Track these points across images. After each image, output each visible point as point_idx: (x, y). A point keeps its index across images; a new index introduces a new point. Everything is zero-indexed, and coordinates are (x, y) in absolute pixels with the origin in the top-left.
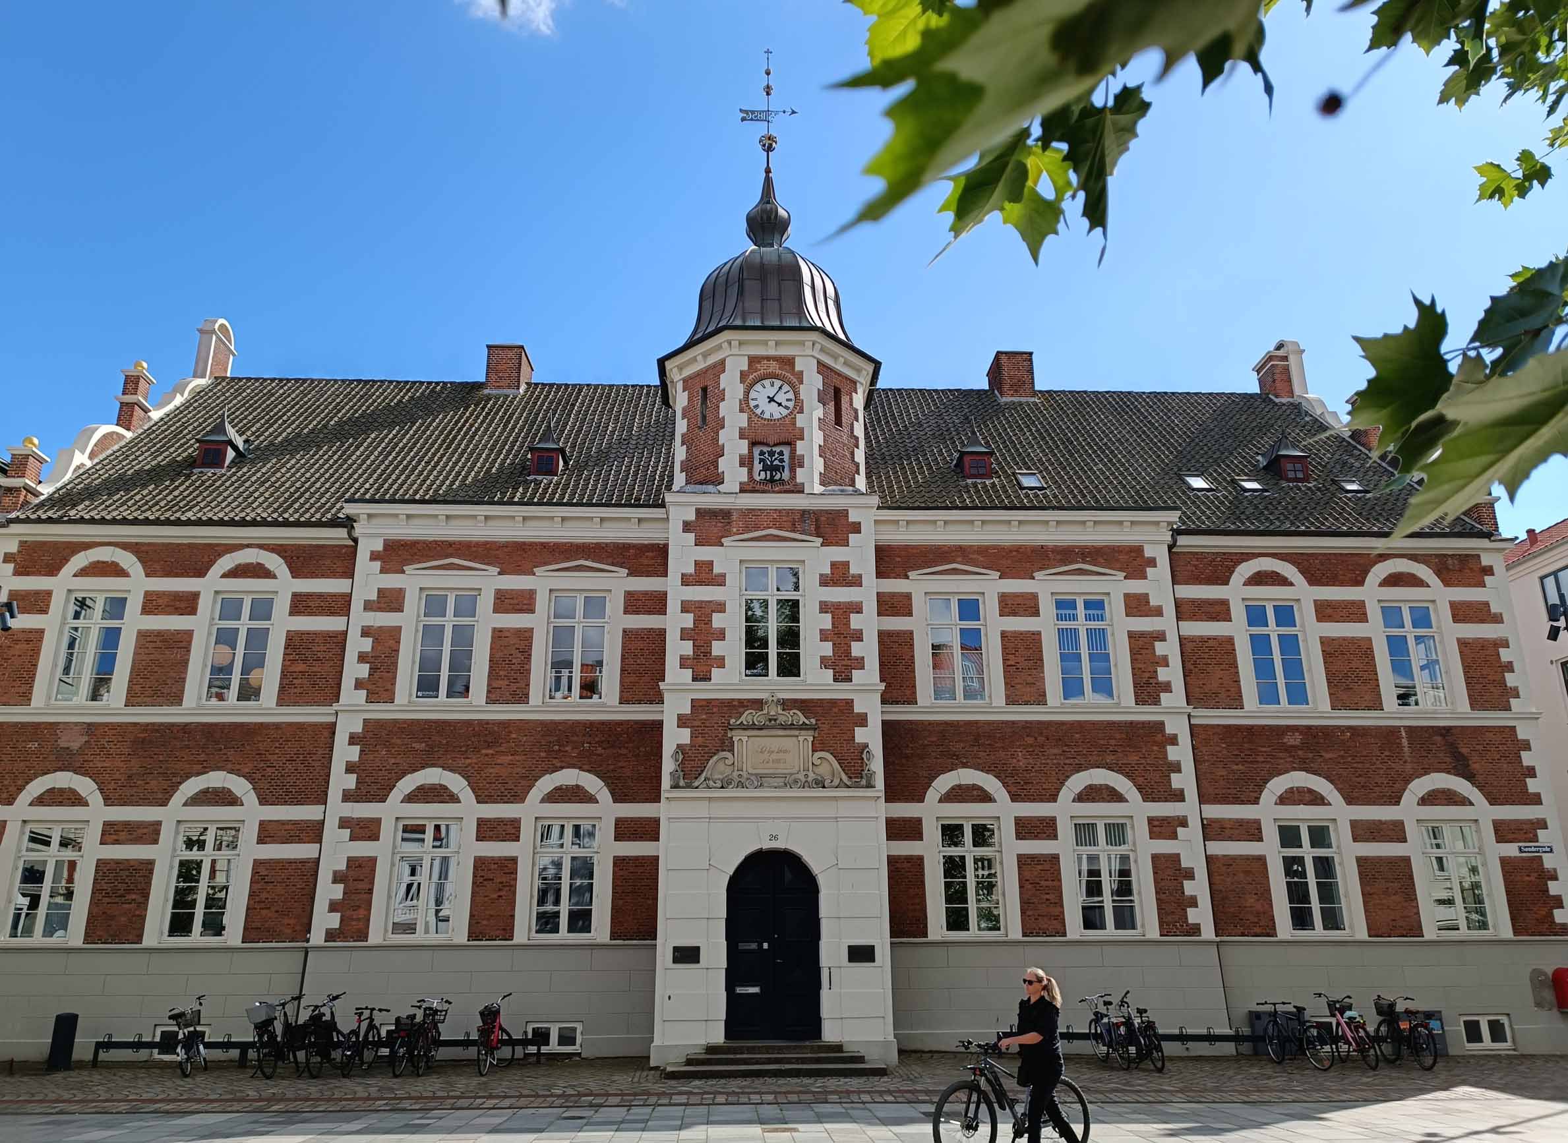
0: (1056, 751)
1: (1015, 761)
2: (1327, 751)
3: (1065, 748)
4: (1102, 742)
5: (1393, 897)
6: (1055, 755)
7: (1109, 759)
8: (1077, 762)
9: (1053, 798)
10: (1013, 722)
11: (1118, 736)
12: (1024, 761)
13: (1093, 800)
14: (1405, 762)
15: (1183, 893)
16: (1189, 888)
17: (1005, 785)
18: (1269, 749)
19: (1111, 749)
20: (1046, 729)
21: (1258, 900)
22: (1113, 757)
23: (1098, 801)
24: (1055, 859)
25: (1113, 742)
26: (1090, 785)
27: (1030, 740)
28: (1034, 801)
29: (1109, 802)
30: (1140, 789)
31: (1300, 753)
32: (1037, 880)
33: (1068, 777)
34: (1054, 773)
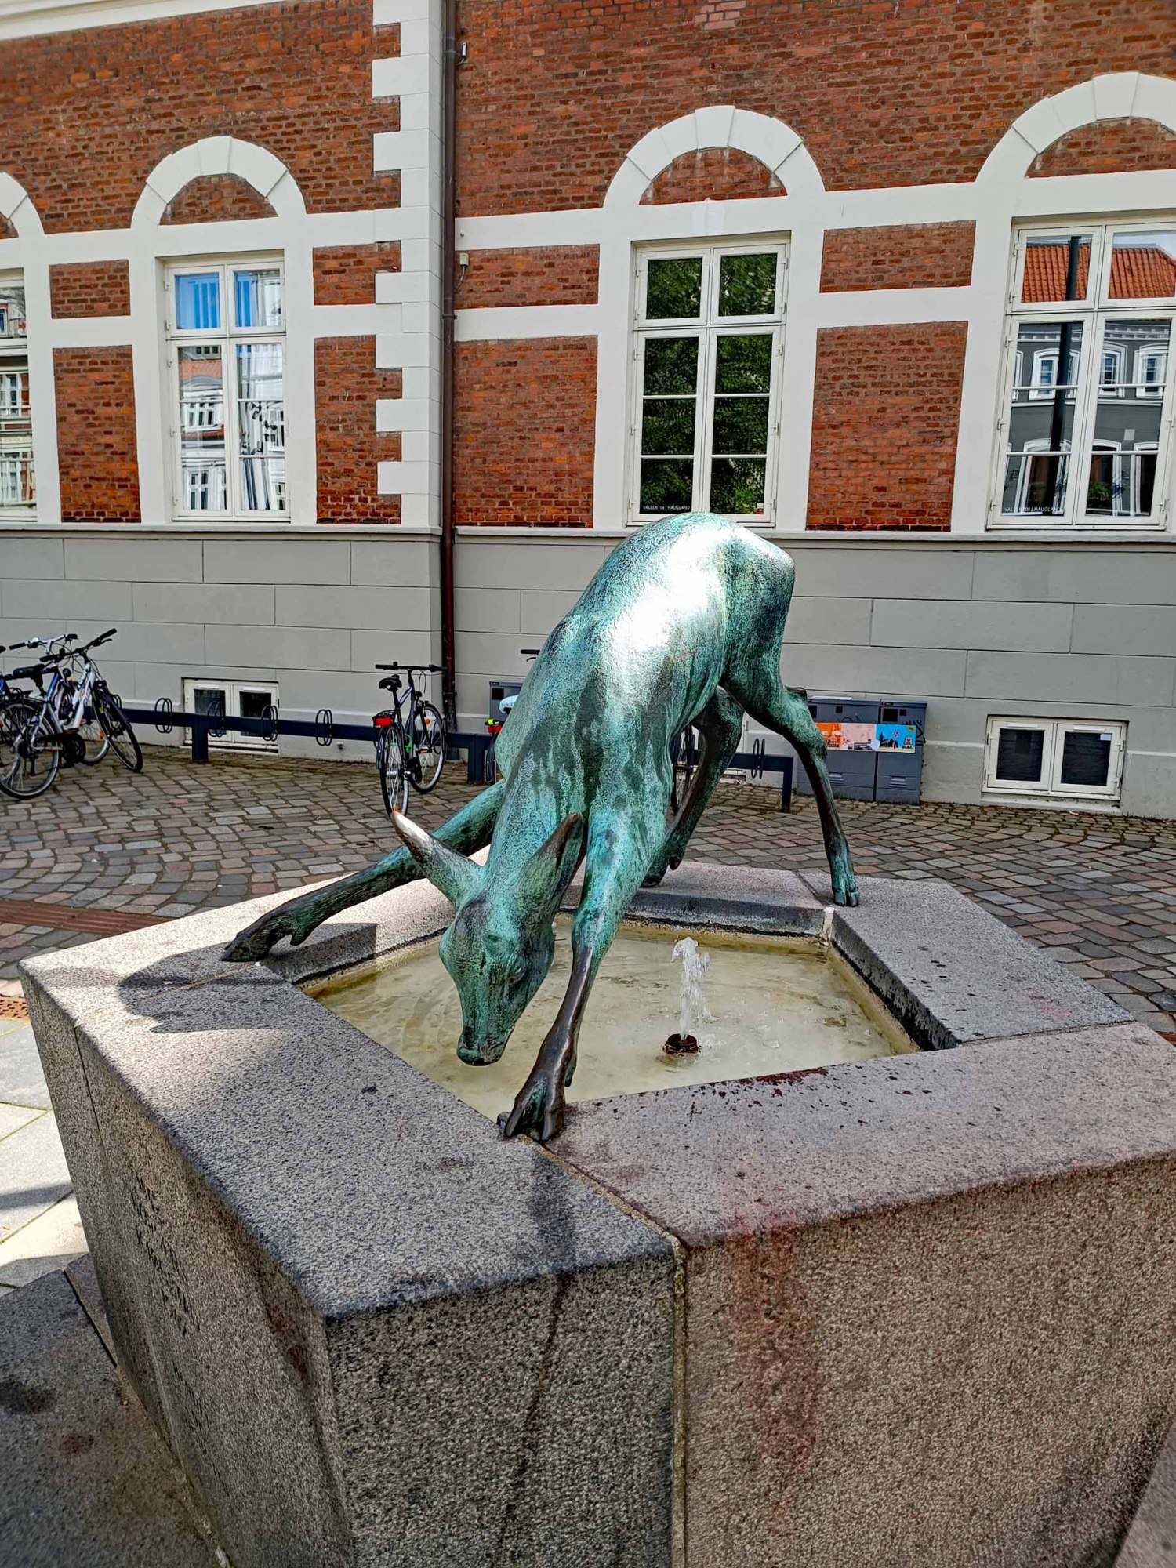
0: (135, 101)
1: (51, 134)
2: (805, 40)
3: (152, 92)
4: (226, 66)
5: (894, 432)
6: (131, 111)
7: (244, 108)
8: (175, 124)
9: (122, 218)
10: (50, 39)
11: (263, 47)
12: (69, 133)
13: (204, 217)
14: (1025, 48)
15: (373, 427)
16: (388, 415)
17: (33, 193)
18: (652, 49)
19: (248, 82)
20: (114, 47)
21: (563, 445)
22: (249, 105)
23: (213, 218)
24: (123, 357)
25: (251, 64)
26: (197, 180)
27: (81, 81)
28: (85, 227)
29: (236, 217)
30: (303, 182)
31: (732, 50)
32: (90, 405)
33: (154, 163)
34: (125, 157)
